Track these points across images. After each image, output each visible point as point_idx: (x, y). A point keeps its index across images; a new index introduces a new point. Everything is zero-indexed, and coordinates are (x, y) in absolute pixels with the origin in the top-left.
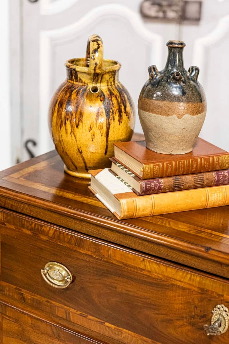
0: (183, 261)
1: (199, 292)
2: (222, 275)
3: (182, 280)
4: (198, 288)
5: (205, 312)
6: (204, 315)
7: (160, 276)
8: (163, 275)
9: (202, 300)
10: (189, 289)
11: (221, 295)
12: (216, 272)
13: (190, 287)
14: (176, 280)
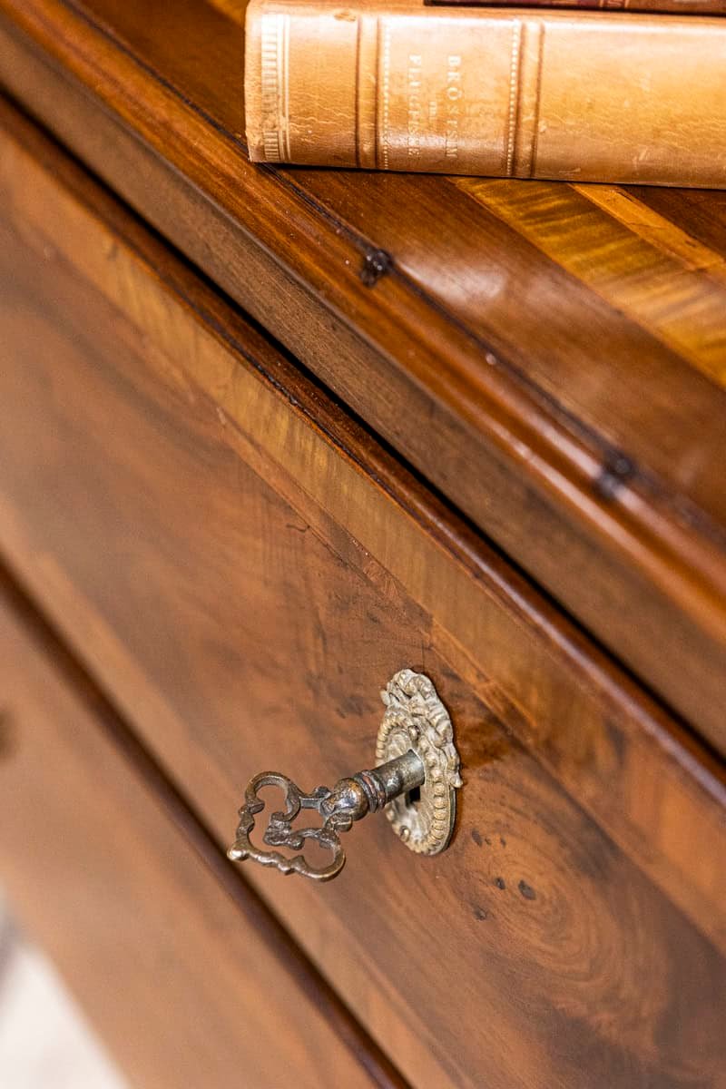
0: (270, 310)
1: (326, 546)
2: (433, 477)
3: (259, 436)
4: (326, 517)
5: (356, 684)
6: (352, 697)
7: (177, 374)
8: (186, 375)
9: (343, 604)
10: (288, 509)
11: (422, 613)
12: (406, 442)
13: (291, 498)
14: (235, 424)
